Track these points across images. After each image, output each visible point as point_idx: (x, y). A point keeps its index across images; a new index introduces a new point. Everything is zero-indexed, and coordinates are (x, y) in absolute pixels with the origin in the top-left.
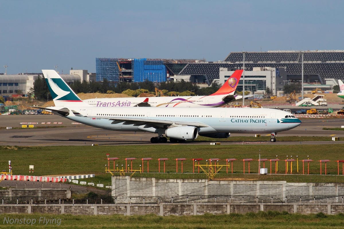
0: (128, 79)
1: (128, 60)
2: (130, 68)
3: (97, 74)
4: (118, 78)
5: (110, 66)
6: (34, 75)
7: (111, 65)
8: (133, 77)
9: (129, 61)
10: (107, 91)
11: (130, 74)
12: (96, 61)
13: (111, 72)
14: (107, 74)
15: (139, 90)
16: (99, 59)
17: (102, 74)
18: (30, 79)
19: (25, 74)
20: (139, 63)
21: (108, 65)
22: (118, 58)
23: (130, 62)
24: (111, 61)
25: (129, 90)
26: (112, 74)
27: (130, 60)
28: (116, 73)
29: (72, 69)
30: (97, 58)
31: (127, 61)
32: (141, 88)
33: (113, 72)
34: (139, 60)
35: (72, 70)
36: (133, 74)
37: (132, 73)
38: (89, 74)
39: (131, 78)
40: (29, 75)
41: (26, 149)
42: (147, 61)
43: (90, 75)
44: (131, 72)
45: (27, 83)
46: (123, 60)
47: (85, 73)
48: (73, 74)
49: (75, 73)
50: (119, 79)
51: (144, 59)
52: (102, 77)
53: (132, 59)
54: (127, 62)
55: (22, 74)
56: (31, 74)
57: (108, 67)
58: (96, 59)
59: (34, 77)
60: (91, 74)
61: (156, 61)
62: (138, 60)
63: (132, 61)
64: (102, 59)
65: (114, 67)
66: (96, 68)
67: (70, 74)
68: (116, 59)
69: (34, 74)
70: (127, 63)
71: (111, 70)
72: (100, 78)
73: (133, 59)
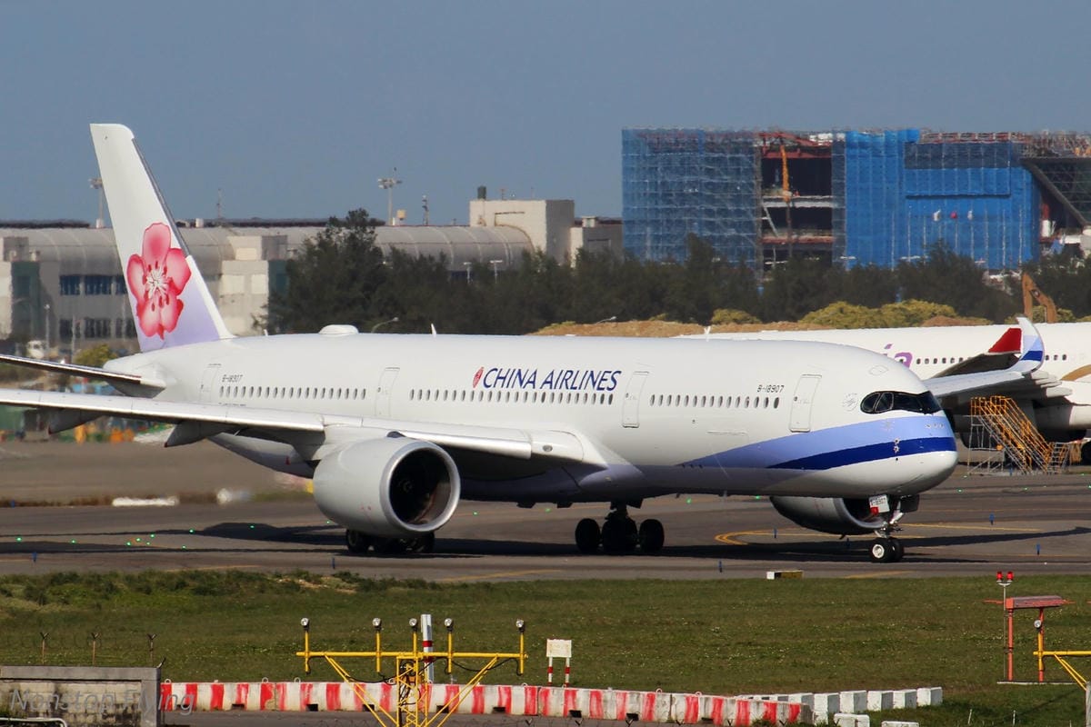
0: (812, 250)
1: (812, 138)
2: (824, 189)
3: (630, 223)
4: (756, 246)
5: (706, 179)
6: (265, 231)
7: (709, 172)
8: (841, 241)
9: (816, 149)
10: (712, 315)
11: (821, 220)
12: (625, 143)
13: (709, 212)
14: (691, 222)
15: (898, 305)
16: (642, 135)
17: (656, 224)
18: (241, 254)
19: (209, 225)
20: (876, 154)
21: (691, 171)
22: (749, 129)
23: (825, 150)
24: (712, 147)
25: (842, 304)
26: (718, 220)
27: (824, 138)
28: (743, 218)
29: (482, 194)
30: (630, 128)
31: (804, 143)
32: (907, 297)
33: (725, 212)
34: (874, 137)
35: (480, 202)
36: (840, 224)
37: (834, 219)
38: (579, 224)
39: (829, 244)
40: (234, 229)
41: (408, 589)
42: (923, 148)
43: (585, 230)
44: (828, 210)
45: (224, 277)
46: (779, 136)
47: (560, 215)
48: (490, 223)
49: (501, 219)
50: (761, 250)
51: (909, 131)
52: (657, 238)
53: (834, 132)
54: (804, 149)
55: (193, 225)
56: (243, 225)
57: (691, 184)
58: (625, 133)
59: (265, 240)
60: (592, 224)
61: (976, 146)
62: (867, 139)
63: (837, 145)
64: (659, 134)
65: (728, 179)
66: (625, 184)
67: (474, 222)
68: (744, 134)
69: (267, 225)
70: (806, 156)
71: (712, 200)
72: (648, 244)
73: (841, 136)
